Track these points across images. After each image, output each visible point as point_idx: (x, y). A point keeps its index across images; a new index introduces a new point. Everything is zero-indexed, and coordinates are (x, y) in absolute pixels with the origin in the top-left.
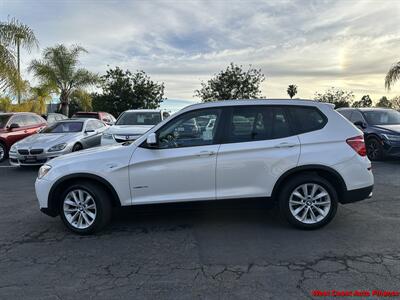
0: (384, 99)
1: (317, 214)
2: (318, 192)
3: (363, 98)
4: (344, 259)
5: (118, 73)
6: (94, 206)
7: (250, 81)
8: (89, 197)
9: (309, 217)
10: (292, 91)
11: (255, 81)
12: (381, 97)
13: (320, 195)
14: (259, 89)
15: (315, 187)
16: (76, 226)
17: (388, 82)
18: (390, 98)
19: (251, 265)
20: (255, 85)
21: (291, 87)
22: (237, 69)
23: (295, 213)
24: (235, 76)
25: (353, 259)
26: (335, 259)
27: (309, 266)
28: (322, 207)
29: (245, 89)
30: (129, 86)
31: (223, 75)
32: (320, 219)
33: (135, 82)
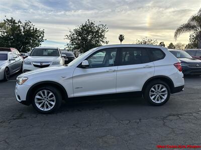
0: (171, 44)
1: (162, 98)
2: (162, 88)
3: (160, 44)
4: (178, 115)
5: (12, 21)
6: (54, 98)
7: (100, 31)
8: (51, 94)
9: (158, 100)
10: (121, 38)
11: (103, 31)
12: (170, 43)
13: (163, 90)
14: (105, 36)
15: (161, 86)
16: (43, 110)
17: (176, 36)
18: (175, 43)
19: (140, 120)
20: (103, 34)
21: (121, 36)
22: (92, 23)
23: (152, 98)
24: (91, 27)
25: (181, 115)
26: (174, 115)
27: (164, 118)
28: (164, 95)
29: (97, 36)
30: (20, 30)
31: (83, 26)
32: (163, 101)
33: (24, 28)
